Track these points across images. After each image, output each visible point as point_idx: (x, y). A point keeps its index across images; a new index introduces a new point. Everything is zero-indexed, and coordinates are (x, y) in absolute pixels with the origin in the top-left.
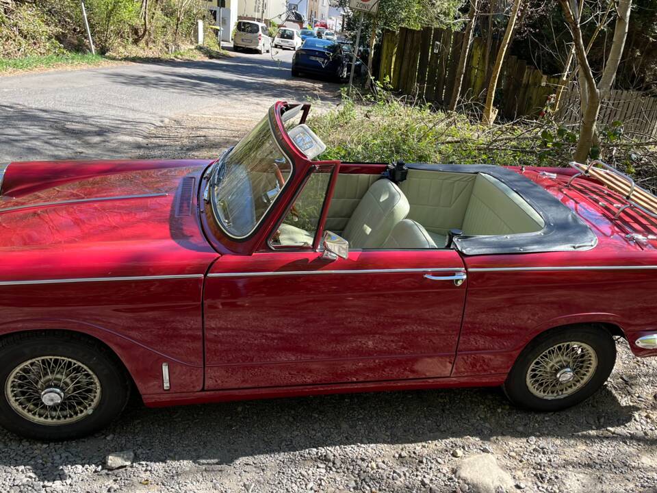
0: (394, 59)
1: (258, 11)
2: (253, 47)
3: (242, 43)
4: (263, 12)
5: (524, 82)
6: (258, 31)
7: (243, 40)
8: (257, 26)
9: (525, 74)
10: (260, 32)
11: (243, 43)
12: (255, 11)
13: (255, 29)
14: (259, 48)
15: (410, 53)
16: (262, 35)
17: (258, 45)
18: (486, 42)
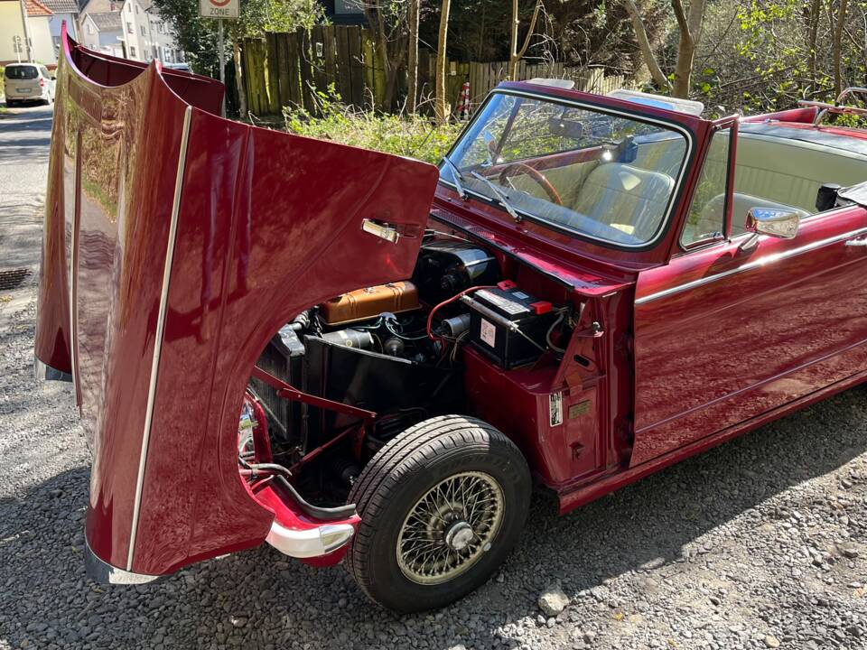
0: (266, 73)
1: (21, 51)
2: (35, 97)
3: (17, 94)
4: (29, 50)
5: (431, 75)
6: (38, 74)
7: (18, 90)
8: (35, 68)
9: (430, 64)
10: (40, 76)
11: (20, 94)
12: (16, 51)
13: (30, 73)
14: (43, 97)
15: (287, 63)
16: (45, 79)
17: (41, 94)
18: (379, 33)
